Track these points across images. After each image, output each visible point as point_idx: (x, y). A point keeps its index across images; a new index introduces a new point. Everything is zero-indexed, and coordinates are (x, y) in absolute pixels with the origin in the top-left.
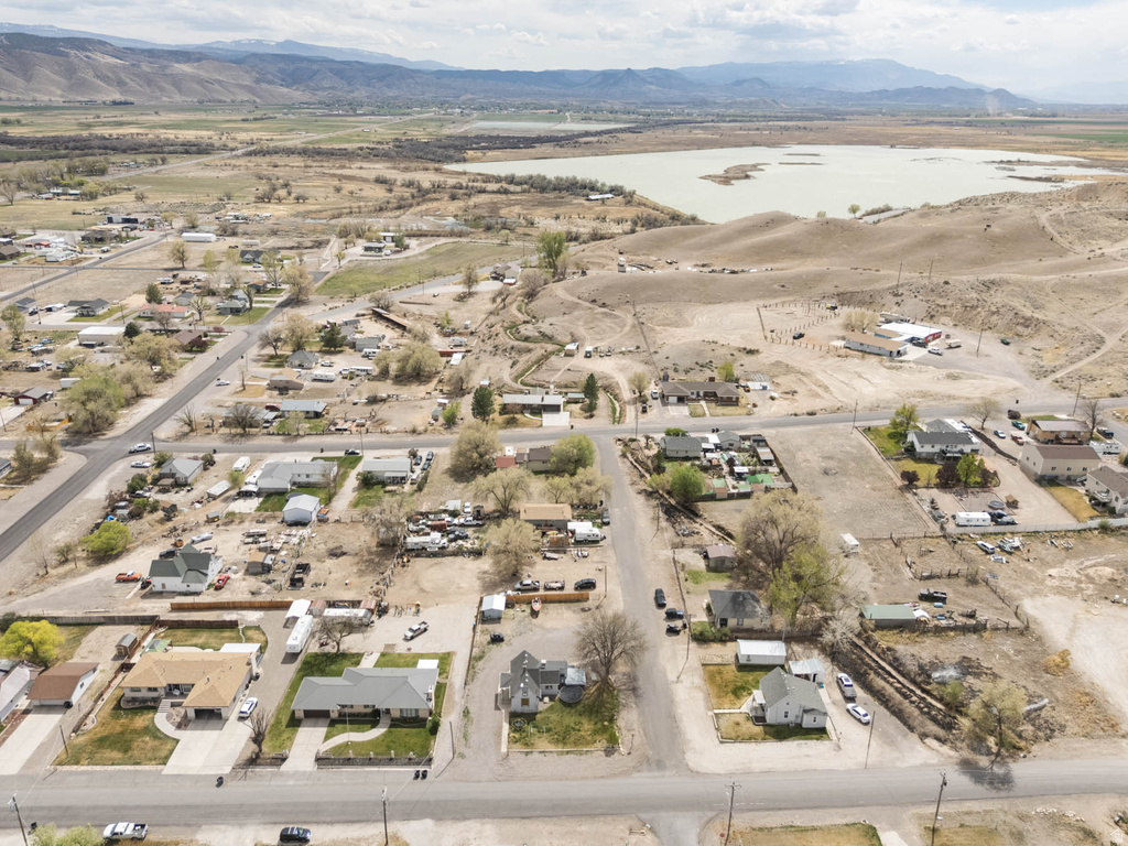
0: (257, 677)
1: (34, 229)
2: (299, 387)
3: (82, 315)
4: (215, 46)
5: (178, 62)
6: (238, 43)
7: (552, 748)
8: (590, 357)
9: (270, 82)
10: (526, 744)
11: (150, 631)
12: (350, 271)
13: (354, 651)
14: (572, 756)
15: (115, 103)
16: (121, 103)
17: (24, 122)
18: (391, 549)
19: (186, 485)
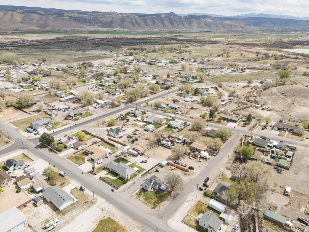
0: (107, 157)
1: (162, 59)
2: (178, 101)
3: (154, 78)
4: (240, 16)
5: (227, 20)
6: (246, 15)
7: (142, 200)
8: (263, 110)
9: (250, 25)
10: (138, 196)
11: (101, 141)
12: (223, 76)
13: (128, 160)
14: (144, 204)
15: (207, 31)
16: (208, 31)
17: (183, 35)
18: (158, 142)
19: (136, 116)
